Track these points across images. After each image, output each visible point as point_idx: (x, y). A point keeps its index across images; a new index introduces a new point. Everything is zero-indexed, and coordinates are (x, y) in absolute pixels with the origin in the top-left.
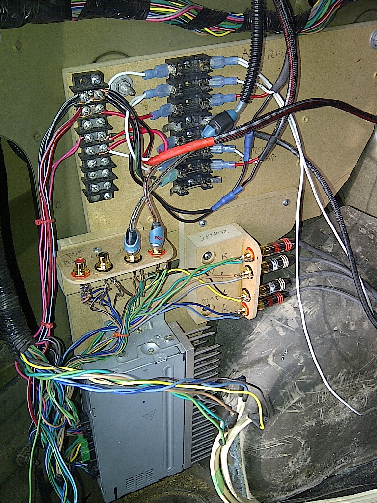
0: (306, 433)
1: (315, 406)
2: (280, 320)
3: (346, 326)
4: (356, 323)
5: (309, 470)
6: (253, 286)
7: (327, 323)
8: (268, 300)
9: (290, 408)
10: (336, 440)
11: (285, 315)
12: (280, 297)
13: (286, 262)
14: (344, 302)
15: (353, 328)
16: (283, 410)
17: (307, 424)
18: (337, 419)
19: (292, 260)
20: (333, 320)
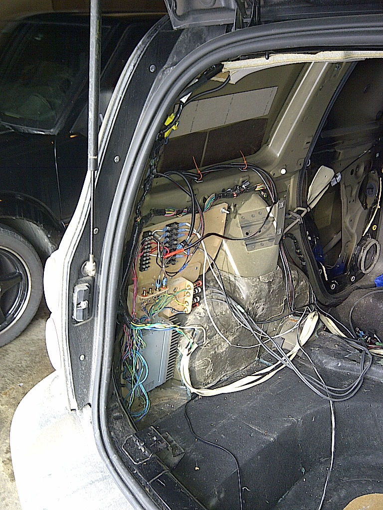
0: (211, 357)
1: (214, 345)
2: (198, 313)
3: (221, 313)
4: (225, 312)
5: (212, 375)
6: (190, 300)
7: (215, 312)
8: (194, 306)
9: (205, 346)
10: (221, 361)
11: (199, 311)
12: (197, 304)
13: (200, 290)
14: (220, 304)
15: (224, 313)
16: (203, 348)
17: (212, 353)
18: (222, 351)
19: (202, 289)
20: (217, 311)
